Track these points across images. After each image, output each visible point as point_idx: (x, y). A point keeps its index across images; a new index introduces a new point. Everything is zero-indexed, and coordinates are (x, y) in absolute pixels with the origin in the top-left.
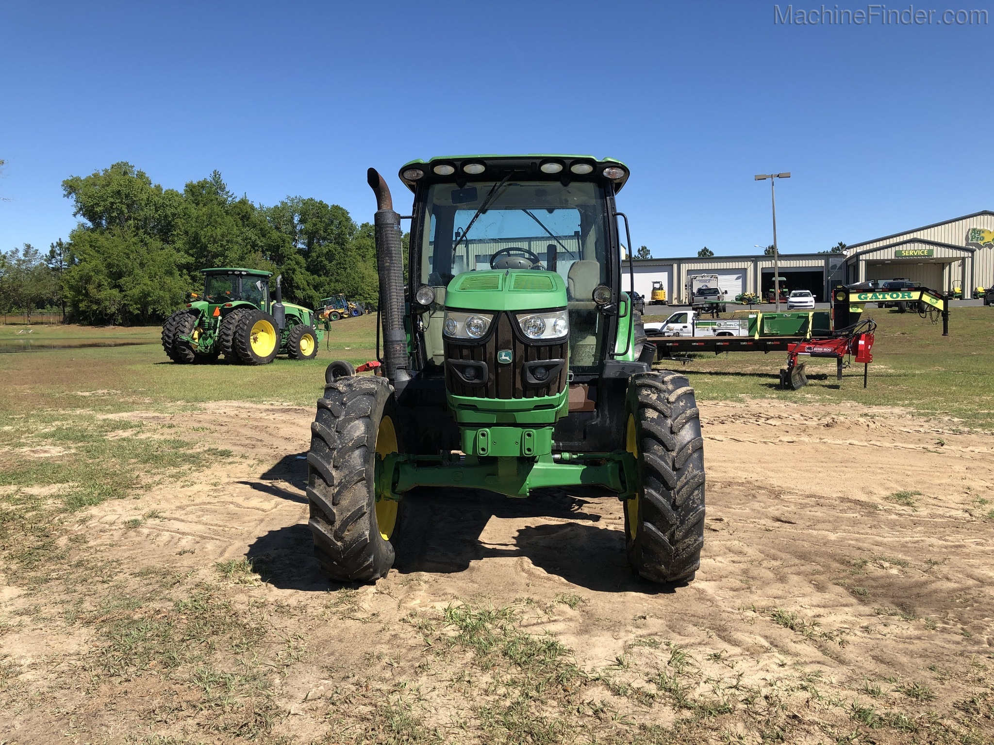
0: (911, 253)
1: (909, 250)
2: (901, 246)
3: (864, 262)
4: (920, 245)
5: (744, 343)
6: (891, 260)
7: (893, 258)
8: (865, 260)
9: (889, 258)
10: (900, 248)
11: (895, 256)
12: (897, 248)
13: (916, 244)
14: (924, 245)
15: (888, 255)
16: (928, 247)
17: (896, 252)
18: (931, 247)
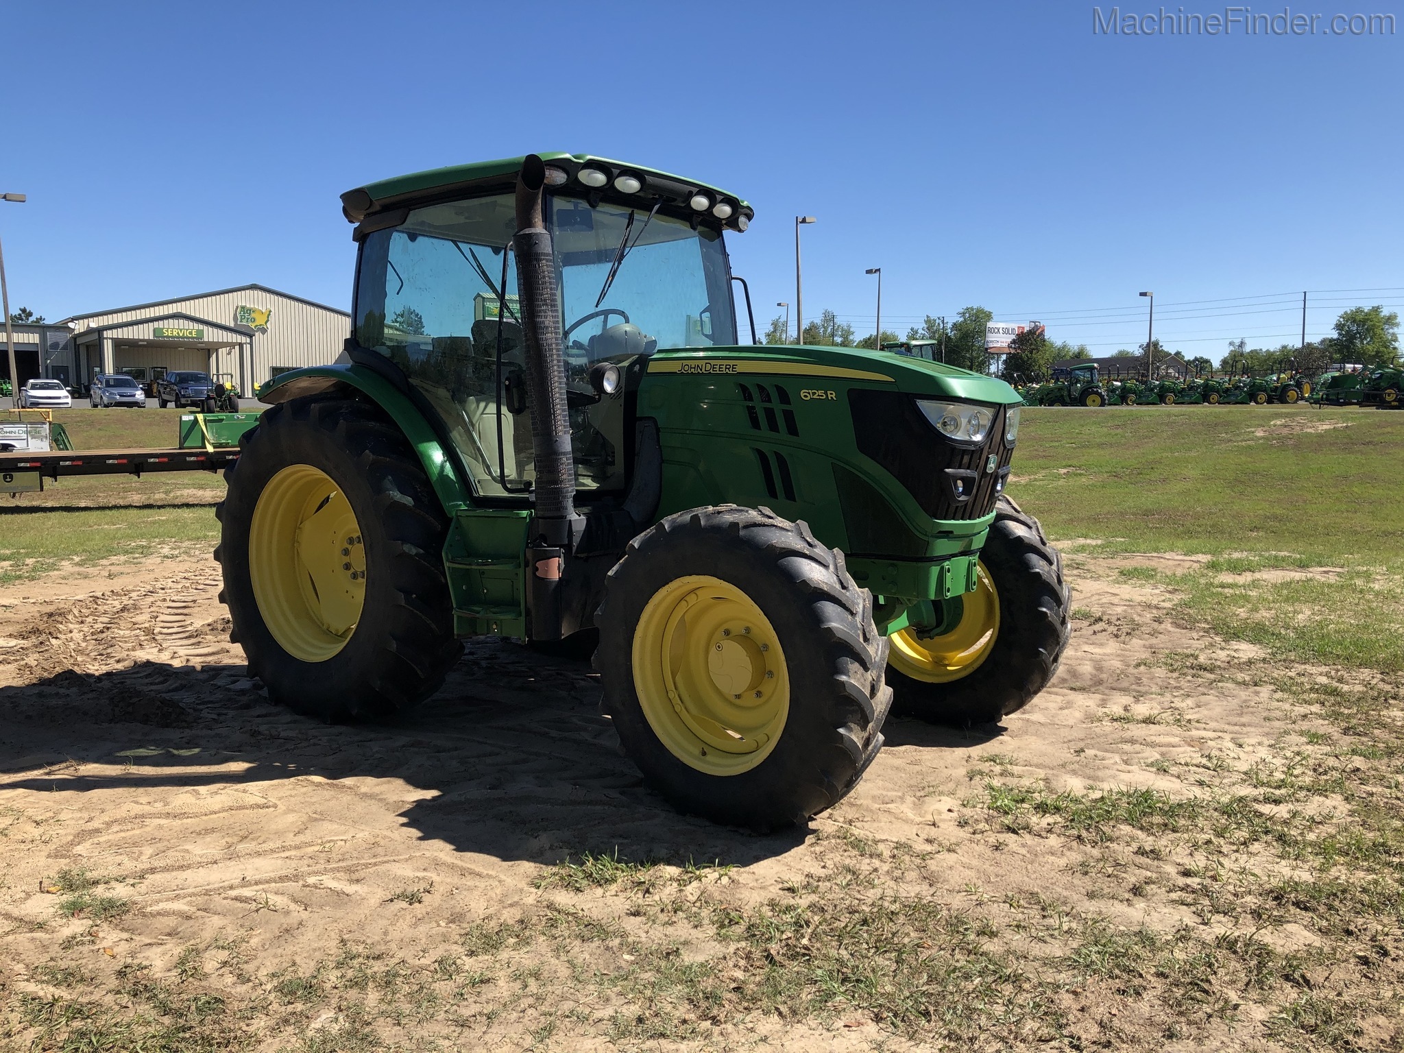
0: (175, 333)
1: (173, 329)
2: (161, 322)
3: (110, 341)
4: (186, 322)
5: (192, 459)
6: (148, 341)
7: (151, 338)
8: (112, 339)
9: (146, 338)
10: (159, 324)
11: (154, 336)
12: (156, 324)
13: (181, 321)
14: (191, 323)
15: (144, 333)
16: (197, 326)
17: (154, 330)
18: (201, 327)
